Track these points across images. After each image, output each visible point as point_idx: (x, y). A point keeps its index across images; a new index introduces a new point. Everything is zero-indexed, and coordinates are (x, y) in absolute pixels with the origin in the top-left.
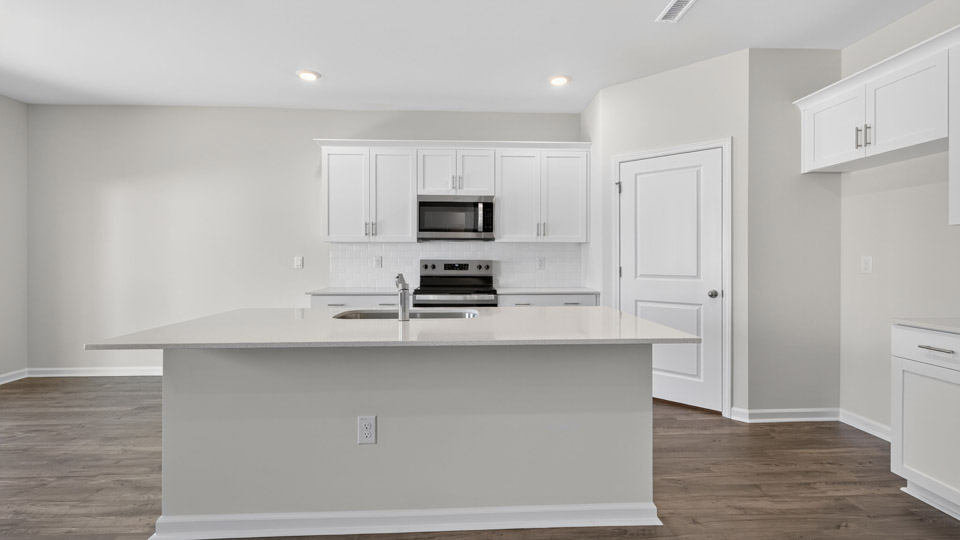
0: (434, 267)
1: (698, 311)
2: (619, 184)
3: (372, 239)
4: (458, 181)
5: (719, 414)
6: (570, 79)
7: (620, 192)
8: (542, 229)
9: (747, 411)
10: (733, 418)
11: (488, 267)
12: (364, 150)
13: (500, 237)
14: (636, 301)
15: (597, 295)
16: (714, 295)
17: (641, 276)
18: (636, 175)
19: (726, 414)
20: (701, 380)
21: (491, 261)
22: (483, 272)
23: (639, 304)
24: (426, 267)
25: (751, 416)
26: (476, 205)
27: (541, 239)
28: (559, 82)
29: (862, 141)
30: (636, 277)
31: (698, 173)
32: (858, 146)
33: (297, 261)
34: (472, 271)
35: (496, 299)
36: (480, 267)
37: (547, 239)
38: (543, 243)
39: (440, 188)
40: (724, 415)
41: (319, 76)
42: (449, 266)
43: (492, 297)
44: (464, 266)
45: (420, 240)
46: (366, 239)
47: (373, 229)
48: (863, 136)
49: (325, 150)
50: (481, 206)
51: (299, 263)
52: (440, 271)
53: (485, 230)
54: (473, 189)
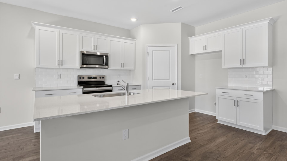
0: (83, 78)
2: (148, 53)
3: (61, 67)
4: (96, 47)
6: (137, 20)
7: (148, 55)
8: (123, 65)
11: (103, 78)
13: (110, 68)
14: (153, 87)
15: (140, 85)
16: (173, 84)
17: (154, 79)
18: (153, 51)
21: (104, 76)
22: (101, 80)
27: (122, 68)
28: (134, 20)
29: (205, 49)
30: (152, 80)
31: (169, 52)
32: (204, 50)
33: (16, 76)
34: (98, 79)
35: (112, 88)
37: (124, 68)
39: (88, 49)
42: (89, 78)
43: (111, 88)
44: (95, 78)
45: (81, 68)
46: (58, 67)
47: (61, 63)
48: (205, 47)
49: (38, 27)
50: (104, 56)
51: (17, 77)
52: (86, 79)
53: (106, 65)
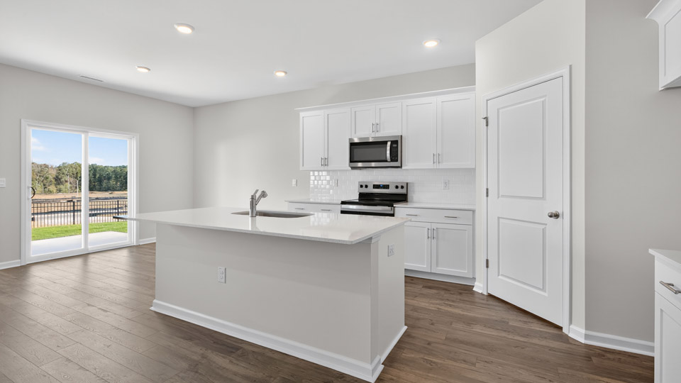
0: (366, 186)
1: (544, 230)
2: (486, 118)
4: (376, 127)
5: (560, 328)
6: (440, 41)
7: (487, 125)
8: (437, 157)
9: (583, 331)
10: (571, 335)
11: (403, 187)
12: (321, 112)
13: (406, 165)
14: (499, 218)
15: (474, 210)
17: (502, 196)
18: (498, 110)
19: (565, 331)
20: (546, 294)
22: (400, 191)
23: (501, 220)
24: (361, 186)
25: (587, 337)
26: (385, 143)
27: (436, 166)
28: (431, 44)
30: (498, 197)
34: (392, 190)
35: (394, 209)
36: (397, 187)
37: (441, 166)
38: (438, 169)
39: (364, 133)
40: (564, 331)
41: (286, 73)
42: (376, 187)
43: (390, 208)
44: (386, 187)
45: (352, 168)
46: (322, 168)
47: (326, 162)
49: (302, 114)
50: (389, 144)
51: (295, 183)
52: (371, 190)
53: (392, 160)
54: (387, 132)
